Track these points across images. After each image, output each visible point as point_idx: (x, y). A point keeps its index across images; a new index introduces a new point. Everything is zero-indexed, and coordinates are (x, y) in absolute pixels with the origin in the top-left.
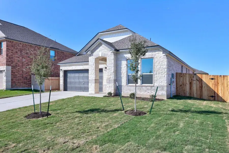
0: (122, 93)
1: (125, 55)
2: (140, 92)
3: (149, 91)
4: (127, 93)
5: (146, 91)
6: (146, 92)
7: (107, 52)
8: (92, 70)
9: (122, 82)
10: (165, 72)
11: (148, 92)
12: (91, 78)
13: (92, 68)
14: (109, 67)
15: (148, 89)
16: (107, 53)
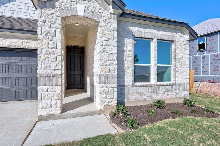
0: (126, 100)
1: (130, 27)
2: (156, 95)
3: (169, 93)
4: (135, 99)
5: (165, 93)
6: (166, 95)
7: (100, 9)
8: (52, 48)
9: (126, 80)
10: (188, 64)
11: (168, 95)
12: (49, 71)
13: (50, 42)
14: (106, 45)
15: (168, 90)
16: (100, 11)
